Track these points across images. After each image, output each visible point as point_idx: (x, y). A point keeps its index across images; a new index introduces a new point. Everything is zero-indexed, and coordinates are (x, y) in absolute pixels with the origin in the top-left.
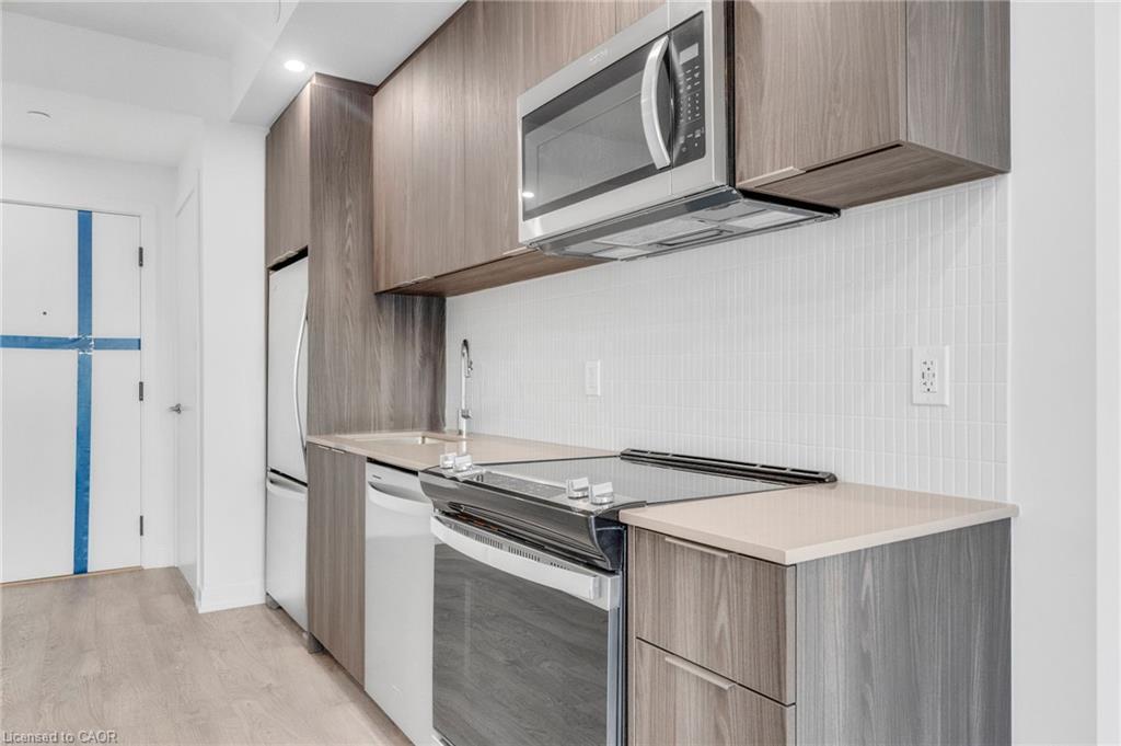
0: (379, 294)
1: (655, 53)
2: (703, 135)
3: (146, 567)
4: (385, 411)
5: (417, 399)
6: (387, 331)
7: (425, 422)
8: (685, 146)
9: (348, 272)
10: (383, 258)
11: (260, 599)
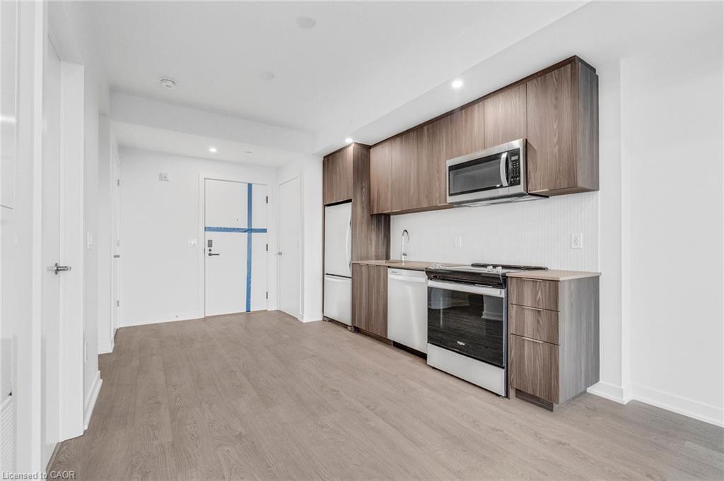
0: (372, 215)
1: (504, 156)
2: (520, 180)
3: (269, 310)
4: (373, 253)
5: (382, 250)
6: (374, 227)
7: (385, 257)
8: (513, 181)
9: (363, 207)
10: (375, 204)
11: (320, 318)
